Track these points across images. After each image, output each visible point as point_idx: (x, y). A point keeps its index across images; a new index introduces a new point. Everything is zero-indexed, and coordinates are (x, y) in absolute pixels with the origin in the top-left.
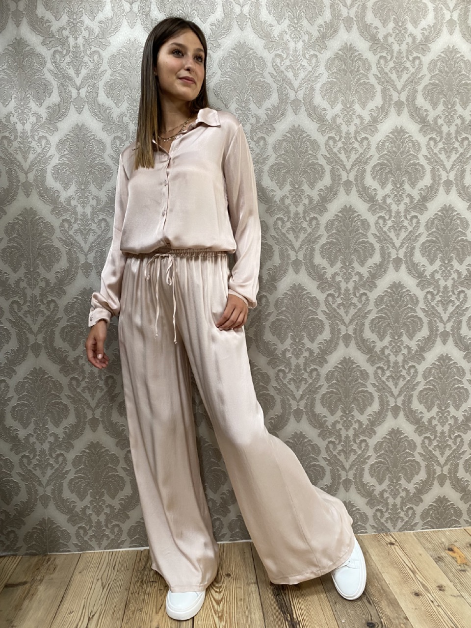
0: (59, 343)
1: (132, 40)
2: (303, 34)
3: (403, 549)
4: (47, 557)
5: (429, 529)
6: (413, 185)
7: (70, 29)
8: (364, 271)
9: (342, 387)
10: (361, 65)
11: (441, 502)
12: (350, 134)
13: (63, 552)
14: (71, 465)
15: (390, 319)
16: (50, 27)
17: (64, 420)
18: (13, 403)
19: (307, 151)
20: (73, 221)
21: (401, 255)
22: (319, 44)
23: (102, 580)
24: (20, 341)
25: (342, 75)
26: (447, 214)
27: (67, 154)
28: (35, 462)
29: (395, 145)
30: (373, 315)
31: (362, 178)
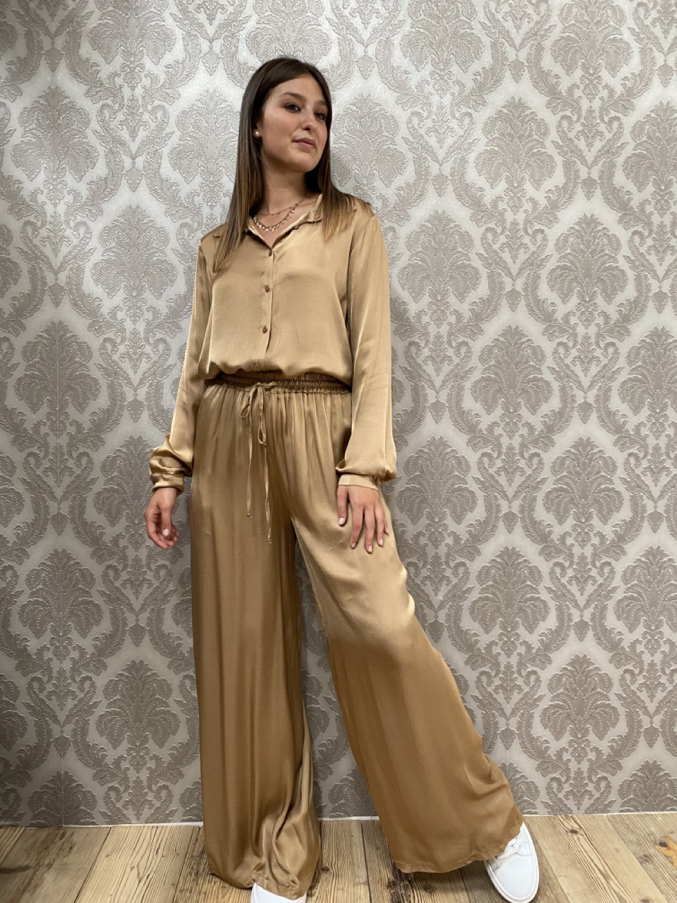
0: (91, 514)
1: (211, 90)
2: (451, 84)
3: (589, 840)
4: (61, 832)
5: (631, 811)
6: (609, 298)
7: (126, 75)
8: (537, 421)
9: (501, 592)
10: (534, 128)
11: (650, 771)
12: (517, 224)
13: (84, 824)
14: (102, 694)
15: (574, 493)
16: (98, 72)
17: (94, 627)
18: (23, 599)
19: (454, 248)
20: (118, 341)
21: (591, 400)
22: (475, 98)
23: (138, 870)
24: (37, 511)
25: (507, 141)
26: (659, 340)
27: (114, 247)
28: (50, 688)
29: (582, 241)
30: (549, 486)
31: (535, 287)
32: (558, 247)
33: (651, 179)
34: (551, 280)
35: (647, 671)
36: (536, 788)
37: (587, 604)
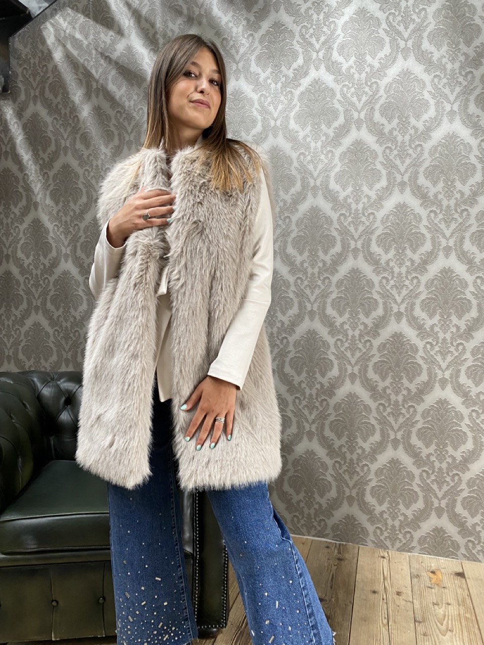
2: (321, 136)
3: (389, 562)
5: (425, 554)
8: (369, 322)
9: (347, 417)
10: (369, 155)
11: (439, 532)
12: (358, 210)
15: (391, 364)
21: (402, 309)
22: (335, 142)
25: (353, 164)
26: (447, 275)
29: (398, 217)
30: (376, 359)
31: (369, 245)
32: (382, 222)
33: (442, 179)
34: (378, 241)
35: (437, 472)
36: (367, 531)
37: (399, 429)
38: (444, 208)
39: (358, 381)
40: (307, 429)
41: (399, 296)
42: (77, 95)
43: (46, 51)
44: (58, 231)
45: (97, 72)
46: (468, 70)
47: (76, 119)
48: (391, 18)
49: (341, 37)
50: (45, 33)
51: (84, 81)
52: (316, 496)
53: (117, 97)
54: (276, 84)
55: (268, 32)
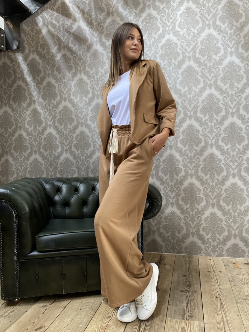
2: (172, 64)
5: (230, 257)
9: (190, 194)
10: (194, 72)
11: (235, 246)
12: (191, 98)
15: (209, 168)
21: (213, 143)
22: (178, 67)
25: (187, 77)
26: (233, 125)
27: (94, 113)
29: (209, 100)
30: (202, 166)
31: (196, 114)
32: (202, 103)
33: (228, 82)
34: (200, 112)
35: (233, 218)
36: (201, 248)
37: (214, 198)
38: (230, 95)
39: (194, 177)
40: (171, 201)
41: (211, 136)
42: (54, 49)
43: (38, 29)
44: (46, 114)
45: (64, 38)
46: (238, 33)
47: (54, 60)
48: (202, 11)
49: (179, 20)
50: (38, 21)
51: (57, 43)
52: (177, 233)
53: (74, 50)
54: (150, 42)
55: (145, 19)
